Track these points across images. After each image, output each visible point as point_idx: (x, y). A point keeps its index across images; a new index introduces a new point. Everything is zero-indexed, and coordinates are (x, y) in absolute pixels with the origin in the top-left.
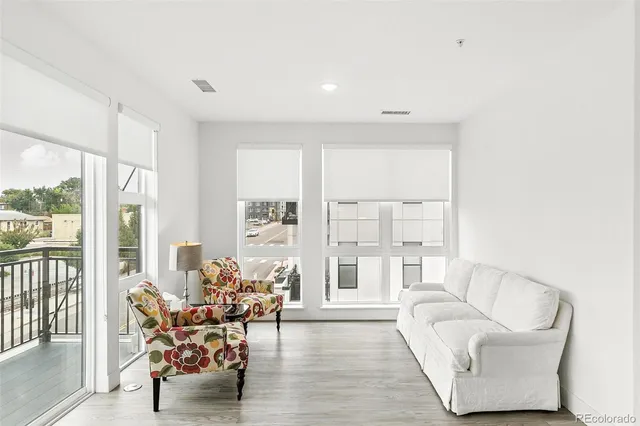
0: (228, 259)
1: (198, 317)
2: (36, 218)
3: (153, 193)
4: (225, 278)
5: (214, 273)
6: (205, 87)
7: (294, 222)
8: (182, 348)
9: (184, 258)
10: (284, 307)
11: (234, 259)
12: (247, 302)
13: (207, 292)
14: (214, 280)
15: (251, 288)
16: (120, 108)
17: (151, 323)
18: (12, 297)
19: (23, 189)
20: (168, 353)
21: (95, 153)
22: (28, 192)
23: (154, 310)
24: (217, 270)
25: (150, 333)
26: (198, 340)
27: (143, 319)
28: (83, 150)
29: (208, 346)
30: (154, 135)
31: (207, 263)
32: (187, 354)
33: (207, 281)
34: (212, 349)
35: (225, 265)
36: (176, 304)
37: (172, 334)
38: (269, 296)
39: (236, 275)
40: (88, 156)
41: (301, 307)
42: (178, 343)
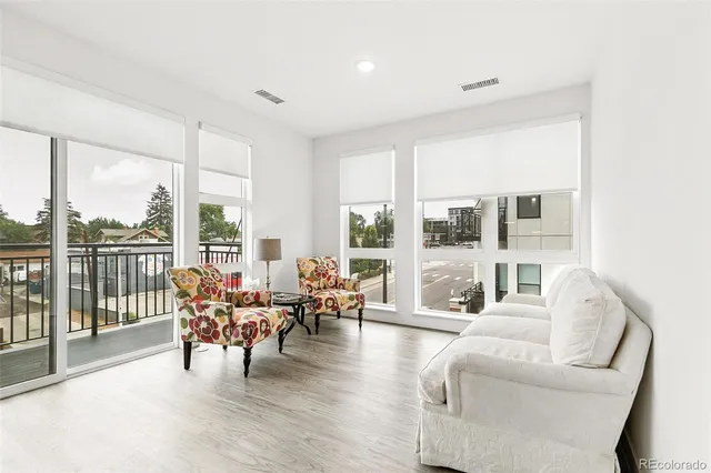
0: (327, 258)
1: (247, 299)
3: (250, 196)
4: (319, 274)
5: (309, 269)
6: (272, 98)
8: (200, 318)
10: (366, 306)
11: (334, 259)
14: (308, 275)
15: (342, 285)
16: (200, 126)
17: (181, 294)
20: (191, 321)
24: (313, 266)
25: (181, 303)
26: (210, 313)
29: (217, 320)
30: (249, 149)
31: (304, 259)
32: (204, 325)
33: (301, 275)
34: (222, 323)
35: (322, 263)
37: (194, 305)
40: (175, 165)
41: (394, 310)
42: (198, 314)
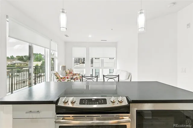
0: (71, 69)
2: (25, 63)
3: (57, 56)
4: (70, 73)
5: (68, 72)
6: (67, 36)
7: (84, 63)
9: (63, 68)
12: (75, 77)
13: (67, 75)
14: (68, 73)
15: (75, 75)
16: (51, 40)
17: (58, 78)
18: (21, 80)
19: (21, 56)
21: (48, 48)
22: (22, 56)
23: (58, 76)
25: (58, 80)
27: (56, 77)
28: (45, 48)
30: (57, 45)
31: (67, 70)
33: (67, 73)
36: (61, 76)
37: (61, 80)
38: (79, 76)
39: (72, 72)
40: (46, 49)
